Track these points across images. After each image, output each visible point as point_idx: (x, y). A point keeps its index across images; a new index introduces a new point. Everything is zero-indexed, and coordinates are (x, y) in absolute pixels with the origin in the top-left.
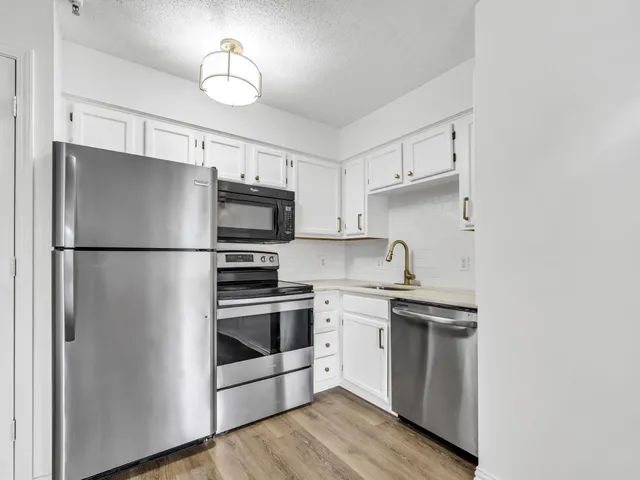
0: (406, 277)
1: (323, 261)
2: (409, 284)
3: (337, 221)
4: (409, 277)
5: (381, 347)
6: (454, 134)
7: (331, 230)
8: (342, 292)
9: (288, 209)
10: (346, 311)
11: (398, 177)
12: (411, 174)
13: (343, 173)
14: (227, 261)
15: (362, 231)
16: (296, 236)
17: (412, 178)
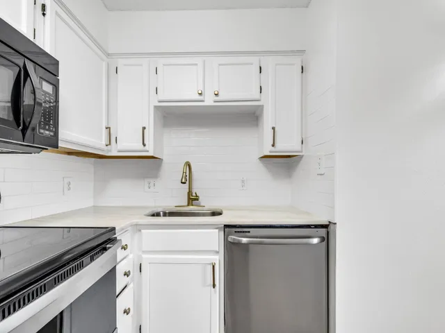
0: (189, 198)
1: (69, 184)
2: (193, 205)
3: (104, 132)
4: (192, 199)
6: (260, 68)
12: (217, 95)
15: (147, 148)
17: (217, 98)
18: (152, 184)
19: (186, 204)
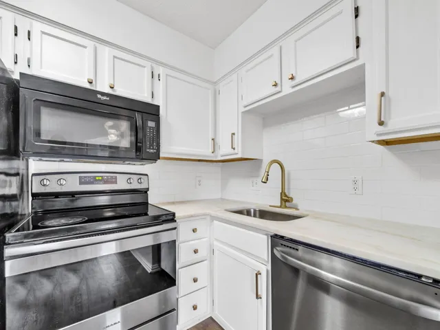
0: (282, 199)
1: (200, 181)
2: (286, 207)
3: (211, 142)
4: (286, 199)
5: (258, 297)
6: (357, 9)
7: (205, 151)
8: (213, 218)
9: (151, 124)
10: (216, 240)
11: (276, 85)
12: (292, 78)
13: (216, 94)
14: (81, 183)
15: (236, 151)
16: (161, 155)
17: (294, 83)
18: (254, 183)
19: (279, 205)
